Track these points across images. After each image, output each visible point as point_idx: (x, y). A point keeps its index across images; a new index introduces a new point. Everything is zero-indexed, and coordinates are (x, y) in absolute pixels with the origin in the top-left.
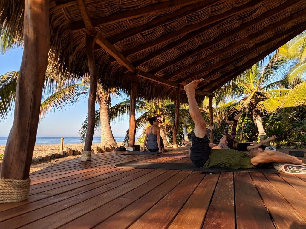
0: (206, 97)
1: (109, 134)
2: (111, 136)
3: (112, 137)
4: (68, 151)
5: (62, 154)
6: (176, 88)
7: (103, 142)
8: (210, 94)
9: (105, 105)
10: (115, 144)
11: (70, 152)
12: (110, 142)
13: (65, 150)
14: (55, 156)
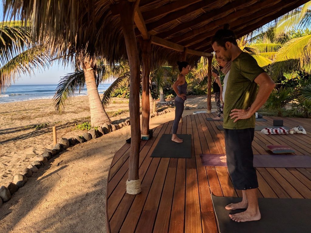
0: (202, 58)
1: (101, 108)
2: (102, 111)
3: (104, 111)
4: (64, 143)
5: (58, 148)
6: (182, 52)
7: (95, 118)
8: (209, 55)
9: (92, 71)
10: (108, 120)
11: (66, 144)
12: (103, 119)
13: (60, 142)
14: (52, 154)
